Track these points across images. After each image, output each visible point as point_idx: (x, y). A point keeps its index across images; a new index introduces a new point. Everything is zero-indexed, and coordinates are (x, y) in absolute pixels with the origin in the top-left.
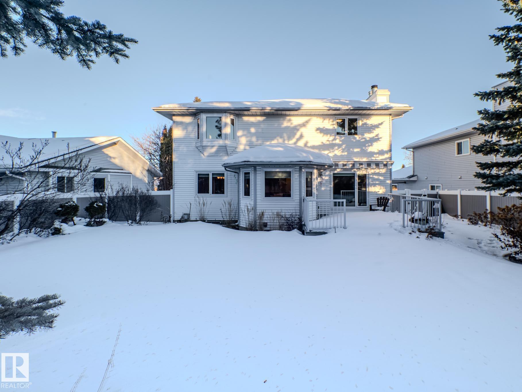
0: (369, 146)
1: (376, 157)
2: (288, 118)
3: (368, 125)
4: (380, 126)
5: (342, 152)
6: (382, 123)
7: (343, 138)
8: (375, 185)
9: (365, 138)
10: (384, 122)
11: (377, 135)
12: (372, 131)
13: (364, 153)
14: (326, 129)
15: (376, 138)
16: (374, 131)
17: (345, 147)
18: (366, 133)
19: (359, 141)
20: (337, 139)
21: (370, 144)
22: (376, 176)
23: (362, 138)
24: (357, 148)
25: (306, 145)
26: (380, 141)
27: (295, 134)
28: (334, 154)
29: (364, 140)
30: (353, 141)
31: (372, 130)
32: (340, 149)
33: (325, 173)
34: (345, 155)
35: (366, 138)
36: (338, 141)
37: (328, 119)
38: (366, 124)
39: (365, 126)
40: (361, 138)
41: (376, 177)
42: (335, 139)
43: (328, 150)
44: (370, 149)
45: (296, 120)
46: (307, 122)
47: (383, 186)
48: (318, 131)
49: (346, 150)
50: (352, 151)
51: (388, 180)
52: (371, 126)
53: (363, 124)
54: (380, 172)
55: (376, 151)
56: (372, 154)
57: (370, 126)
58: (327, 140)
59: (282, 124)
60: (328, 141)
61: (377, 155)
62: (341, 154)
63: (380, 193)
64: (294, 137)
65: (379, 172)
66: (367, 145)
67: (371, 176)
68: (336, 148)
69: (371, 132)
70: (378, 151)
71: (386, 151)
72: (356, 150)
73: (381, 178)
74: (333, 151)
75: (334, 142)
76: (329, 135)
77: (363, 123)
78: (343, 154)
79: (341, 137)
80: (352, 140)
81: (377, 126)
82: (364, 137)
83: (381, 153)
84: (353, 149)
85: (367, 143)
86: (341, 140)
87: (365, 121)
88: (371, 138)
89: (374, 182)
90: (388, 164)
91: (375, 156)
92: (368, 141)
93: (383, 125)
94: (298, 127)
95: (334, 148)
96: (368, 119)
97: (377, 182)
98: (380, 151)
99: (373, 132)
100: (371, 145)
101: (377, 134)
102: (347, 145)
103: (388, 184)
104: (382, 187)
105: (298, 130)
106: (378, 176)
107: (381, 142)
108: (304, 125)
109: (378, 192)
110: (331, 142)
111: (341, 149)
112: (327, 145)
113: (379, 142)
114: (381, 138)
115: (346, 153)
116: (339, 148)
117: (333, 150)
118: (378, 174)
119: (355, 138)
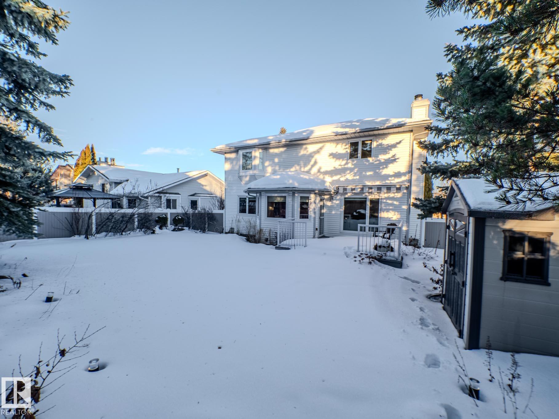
0: (383, 168)
2: (304, 146)
3: (383, 146)
4: (398, 146)
5: (354, 176)
6: (400, 142)
7: (355, 162)
8: (388, 210)
9: (379, 160)
10: (402, 140)
11: (394, 156)
12: (388, 151)
13: (378, 176)
14: (339, 153)
15: (393, 158)
16: (390, 152)
17: (357, 171)
18: (380, 154)
19: (373, 163)
20: (349, 163)
21: (385, 166)
22: (390, 200)
23: (376, 160)
24: (370, 171)
25: (319, 171)
26: (397, 162)
27: (310, 161)
28: (345, 178)
29: (377, 162)
30: (366, 164)
31: (387, 150)
32: (352, 173)
33: (336, 198)
34: (357, 179)
35: (381, 160)
36: (350, 165)
37: (341, 144)
38: (381, 144)
39: (380, 147)
40: (374, 161)
41: (390, 202)
42: (347, 163)
43: (340, 174)
44: (385, 172)
45: (311, 148)
46: (321, 148)
47: (398, 212)
48: (331, 157)
49: (358, 174)
50: (364, 175)
51: (404, 205)
52: (387, 146)
53: (378, 145)
54: (395, 197)
55: (392, 173)
56: (387, 177)
57: (385, 146)
58: (339, 164)
59: (300, 152)
60: (340, 165)
61: (393, 178)
62: (353, 178)
63: (393, 219)
64: (309, 164)
65: (394, 196)
66: (381, 167)
67: (385, 201)
68: (348, 172)
69: (387, 153)
70: (394, 173)
71: (403, 173)
72: (369, 173)
73: (395, 203)
74: (345, 176)
75: (346, 166)
76: (341, 160)
77: (378, 143)
78: (355, 178)
79: (353, 161)
80: (365, 163)
81: (394, 146)
82: (378, 159)
83: (398, 175)
84: (365, 173)
85: (382, 165)
86: (353, 163)
87: (380, 141)
88: (386, 160)
89: (388, 208)
90: (401, 188)
91: (390, 179)
92: (383, 163)
93: (401, 144)
94: (312, 155)
95: (346, 173)
96: (384, 139)
97: (391, 208)
98: (396, 173)
99: (389, 153)
100: (386, 167)
101: (394, 154)
102: (359, 169)
103: (404, 209)
104: (396, 213)
105: (313, 157)
106: (392, 200)
108: (318, 152)
109: (392, 218)
110: (343, 166)
111: (353, 172)
112: (339, 169)
113: (395, 163)
114: (398, 159)
115: (358, 177)
116: (351, 172)
117: (345, 174)
118: (393, 199)
119: (368, 161)
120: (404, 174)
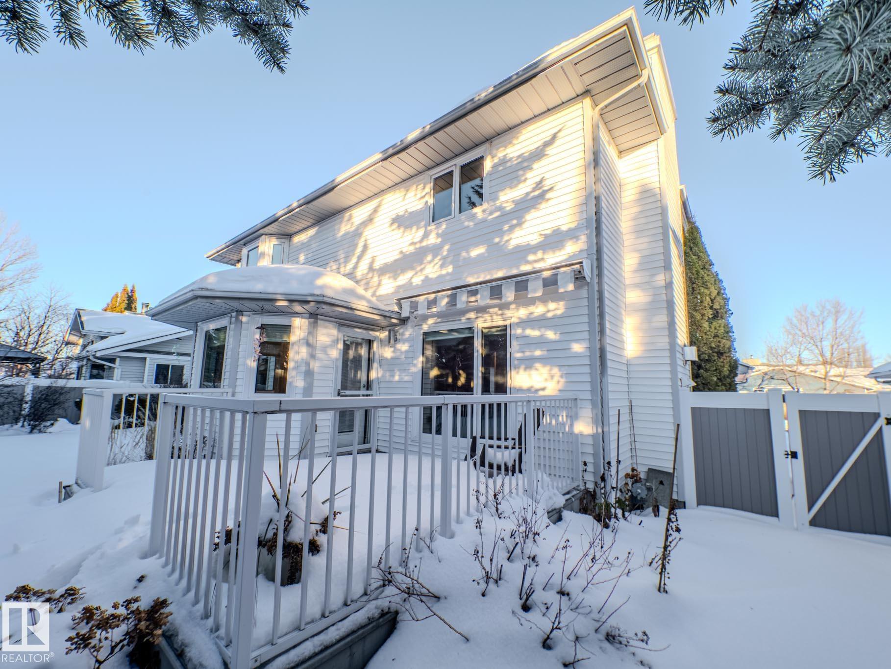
0: (512, 228)
1: (536, 261)
2: (347, 215)
3: (509, 164)
4: (550, 151)
5: (442, 266)
6: (554, 137)
7: (444, 226)
8: (529, 363)
9: (500, 208)
10: (560, 131)
11: (539, 184)
12: (523, 175)
13: (498, 253)
14: (411, 213)
15: (536, 193)
16: (529, 175)
17: (449, 251)
18: (502, 190)
19: (484, 221)
20: (431, 231)
21: (515, 222)
22: (533, 328)
23: (493, 208)
24: (477, 245)
25: (371, 269)
26: (548, 200)
27: (356, 245)
28: (422, 278)
29: (497, 214)
30: (468, 227)
31: (521, 172)
32: (436, 260)
33: (403, 334)
34: (448, 274)
35: (504, 205)
36: (433, 240)
37: (415, 186)
38: (504, 161)
39: (501, 168)
40: (488, 212)
41: (534, 333)
42: (426, 235)
43: (412, 268)
44: (519, 237)
45: (359, 215)
46: (375, 211)
47: (560, 366)
48: (395, 225)
49: (449, 260)
50: (465, 259)
51: (577, 341)
52: (520, 160)
53: (495, 166)
54: (550, 315)
55: (535, 239)
56: (524, 251)
57: (515, 162)
58: (411, 241)
59: (339, 230)
60: (413, 244)
61: (540, 255)
62: (438, 273)
63: (547, 392)
64: (354, 255)
65: (544, 315)
66: (506, 227)
67: (519, 331)
68: (429, 258)
69: (519, 182)
70: (541, 239)
71: (570, 230)
72: (475, 252)
73: (551, 335)
74: (421, 270)
75: (424, 244)
76: (414, 228)
77: (496, 160)
78: (444, 272)
79: (439, 226)
80: (466, 224)
81: (538, 154)
82: (498, 203)
83: (553, 241)
84: (468, 252)
85: (507, 222)
86: (440, 231)
87: (501, 154)
88: (517, 203)
89: (528, 354)
90: (559, 277)
91: (531, 257)
92: (512, 212)
93: (557, 142)
94: (360, 231)
95: (425, 261)
96: (510, 143)
97: (538, 353)
98: (546, 236)
99: (526, 180)
100: (519, 224)
101: (538, 179)
102: (451, 244)
103: (578, 356)
104: (556, 371)
105: (360, 235)
106: (539, 328)
107: (550, 203)
108: (370, 220)
109: (543, 389)
110: (418, 246)
111: (439, 257)
112: (412, 254)
113: (543, 205)
114: (551, 189)
115: (450, 269)
116: (434, 257)
117: (422, 266)
118: (541, 322)
119: (474, 215)
120: (572, 235)
